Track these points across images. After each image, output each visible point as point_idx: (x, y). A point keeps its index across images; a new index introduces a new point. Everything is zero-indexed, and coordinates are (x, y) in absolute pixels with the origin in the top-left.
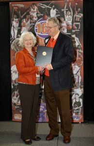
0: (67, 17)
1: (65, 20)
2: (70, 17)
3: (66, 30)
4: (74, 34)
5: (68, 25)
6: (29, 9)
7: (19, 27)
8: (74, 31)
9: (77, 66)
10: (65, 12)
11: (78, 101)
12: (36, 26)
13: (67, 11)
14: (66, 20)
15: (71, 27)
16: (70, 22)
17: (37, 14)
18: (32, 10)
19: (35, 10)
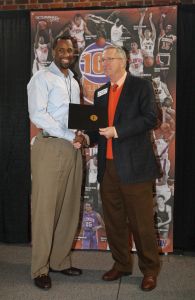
0: (144, 42)
1: (139, 47)
2: (150, 41)
3: (142, 67)
4: (157, 75)
5: (146, 58)
6: (69, 25)
7: (48, 60)
8: (157, 70)
9: (162, 141)
10: (140, 32)
11: (162, 210)
12: (81, 58)
13: (144, 29)
14: (143, 47)
15: (152, 62)
16: (150, 52)
17: (84, 35)
18: (75, 27)
19: (81, 27)
